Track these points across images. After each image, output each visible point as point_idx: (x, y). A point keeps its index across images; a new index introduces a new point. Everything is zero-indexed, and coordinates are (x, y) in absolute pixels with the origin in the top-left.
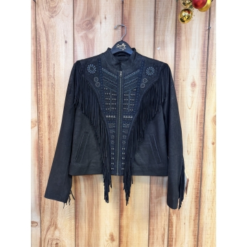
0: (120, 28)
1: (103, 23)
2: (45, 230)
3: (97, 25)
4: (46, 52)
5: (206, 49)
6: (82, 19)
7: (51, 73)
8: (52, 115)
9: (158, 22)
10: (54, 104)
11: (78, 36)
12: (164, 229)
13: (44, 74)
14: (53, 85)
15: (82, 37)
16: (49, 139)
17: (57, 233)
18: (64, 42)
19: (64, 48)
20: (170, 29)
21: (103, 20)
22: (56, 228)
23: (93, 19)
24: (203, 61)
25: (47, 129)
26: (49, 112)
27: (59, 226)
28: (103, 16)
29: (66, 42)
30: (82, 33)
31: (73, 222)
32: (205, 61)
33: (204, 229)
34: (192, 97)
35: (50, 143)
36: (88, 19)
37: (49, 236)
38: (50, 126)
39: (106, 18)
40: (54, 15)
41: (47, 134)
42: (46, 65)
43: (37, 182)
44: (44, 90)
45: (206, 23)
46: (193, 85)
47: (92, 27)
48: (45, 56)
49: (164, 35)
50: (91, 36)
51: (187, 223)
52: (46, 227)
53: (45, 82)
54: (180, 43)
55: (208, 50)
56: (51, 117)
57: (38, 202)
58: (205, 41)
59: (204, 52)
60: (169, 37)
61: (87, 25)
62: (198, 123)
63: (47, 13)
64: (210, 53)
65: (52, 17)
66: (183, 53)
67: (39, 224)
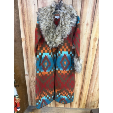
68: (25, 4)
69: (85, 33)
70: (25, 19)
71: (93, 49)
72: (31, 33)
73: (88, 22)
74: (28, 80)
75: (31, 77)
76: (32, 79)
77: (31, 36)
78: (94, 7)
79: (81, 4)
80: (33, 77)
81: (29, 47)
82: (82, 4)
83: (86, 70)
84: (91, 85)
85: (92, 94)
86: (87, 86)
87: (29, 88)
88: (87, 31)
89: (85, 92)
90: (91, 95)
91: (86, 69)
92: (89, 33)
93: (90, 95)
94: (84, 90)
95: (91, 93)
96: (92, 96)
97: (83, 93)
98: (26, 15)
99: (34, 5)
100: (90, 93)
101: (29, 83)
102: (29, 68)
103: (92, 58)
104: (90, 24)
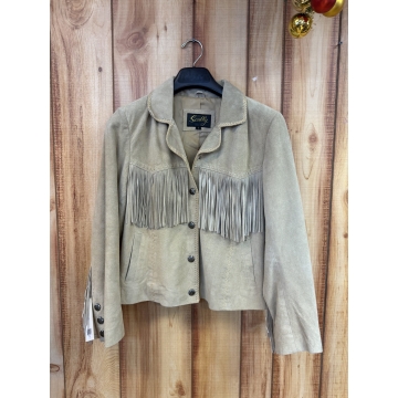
0: (190, 45)
1: (162, 38)
2: (72, 378)
3: (152, 41)
4: (67, 88)
5: (335, 79)
6: (126, 31)
7: (77, 123)
8: (78, 191)
9: (254, 34)
10: (82, 174)
11: (121, 59)
12: (266, 375)
13: (64, 124)
14: (80, 141)
15: (126, 60)
16: (75, 231)
17: (91, 383)
18: (96, 70)
19: (97, 79)
20: (273, 46)
21: (162, 32)
22: (89, 374)
23: (146, 30)
24: (330, 98)
25: (71, 215)
26: (74, 186)
27: (94, 370)
28: (161, 26)
29: (100, 69)
30: (127, 55)
31: (117, 365)
32: (333, 100)
33: (331, 374)
34: (311, 160)
35: (76, 238)
36: (136, 30)
37: (78, 388)
38: (76, 209)
39: (166, 29)
40: (79, 24)
41: (71, 222)
42: (67, 109)
43: (56, 301)
44: (66, 151)
45: (334, 35)
46: (313, 139)
47: (143, 43)
48: (67, 94)
49: (263, 56)
50: (141, 59)
51: (303, 366)
52: (73, 374)
53: (66, 137)
54: (291, 70)
55: (337, 80)
56: (78, 195)
57: (59, 333)
58: (332, 65)
59: (330, 83)
60: (273, 61)
61: (135, 40)
62: (322, 203)
63: (68, 21)
64: (340, 85)
65: (77, 27)
66: (296, 85)
67: (62, 368)
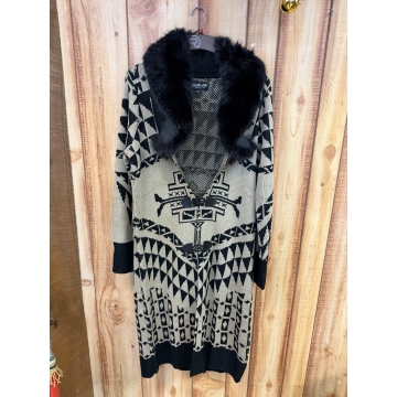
68: (83, 31)
69: (293, 130)
70: (84, 83)
71: (322, 185)
72: (104, 133)
73: (302, 93)
74: (93, 302)
75: (104, 289)
76: (106, 297)
77: (104, 140)
78: (321, 43)
79: (276, 30)
80: (109, 288)
81: (97, 180)
82: (279, 32)
83: (302, 262)
84: (321, 317)
85: (326, 350)
86: (305, 320)
87: (96, 332)
88: (302, 124)
89: (301, 344)
90: (323, 353)
91: (303, 256)
92: (309, 129)
93: (317, 354)
94: (296, 336)
95: (323, 346)
96: (327, 356)
97: (294, 349)
98: (86, 70)
99: (116, 34)
100: (317, 346)
101: (94, 312)
102: (95, 258)
103: (322, 218)
104: (309, 98)
